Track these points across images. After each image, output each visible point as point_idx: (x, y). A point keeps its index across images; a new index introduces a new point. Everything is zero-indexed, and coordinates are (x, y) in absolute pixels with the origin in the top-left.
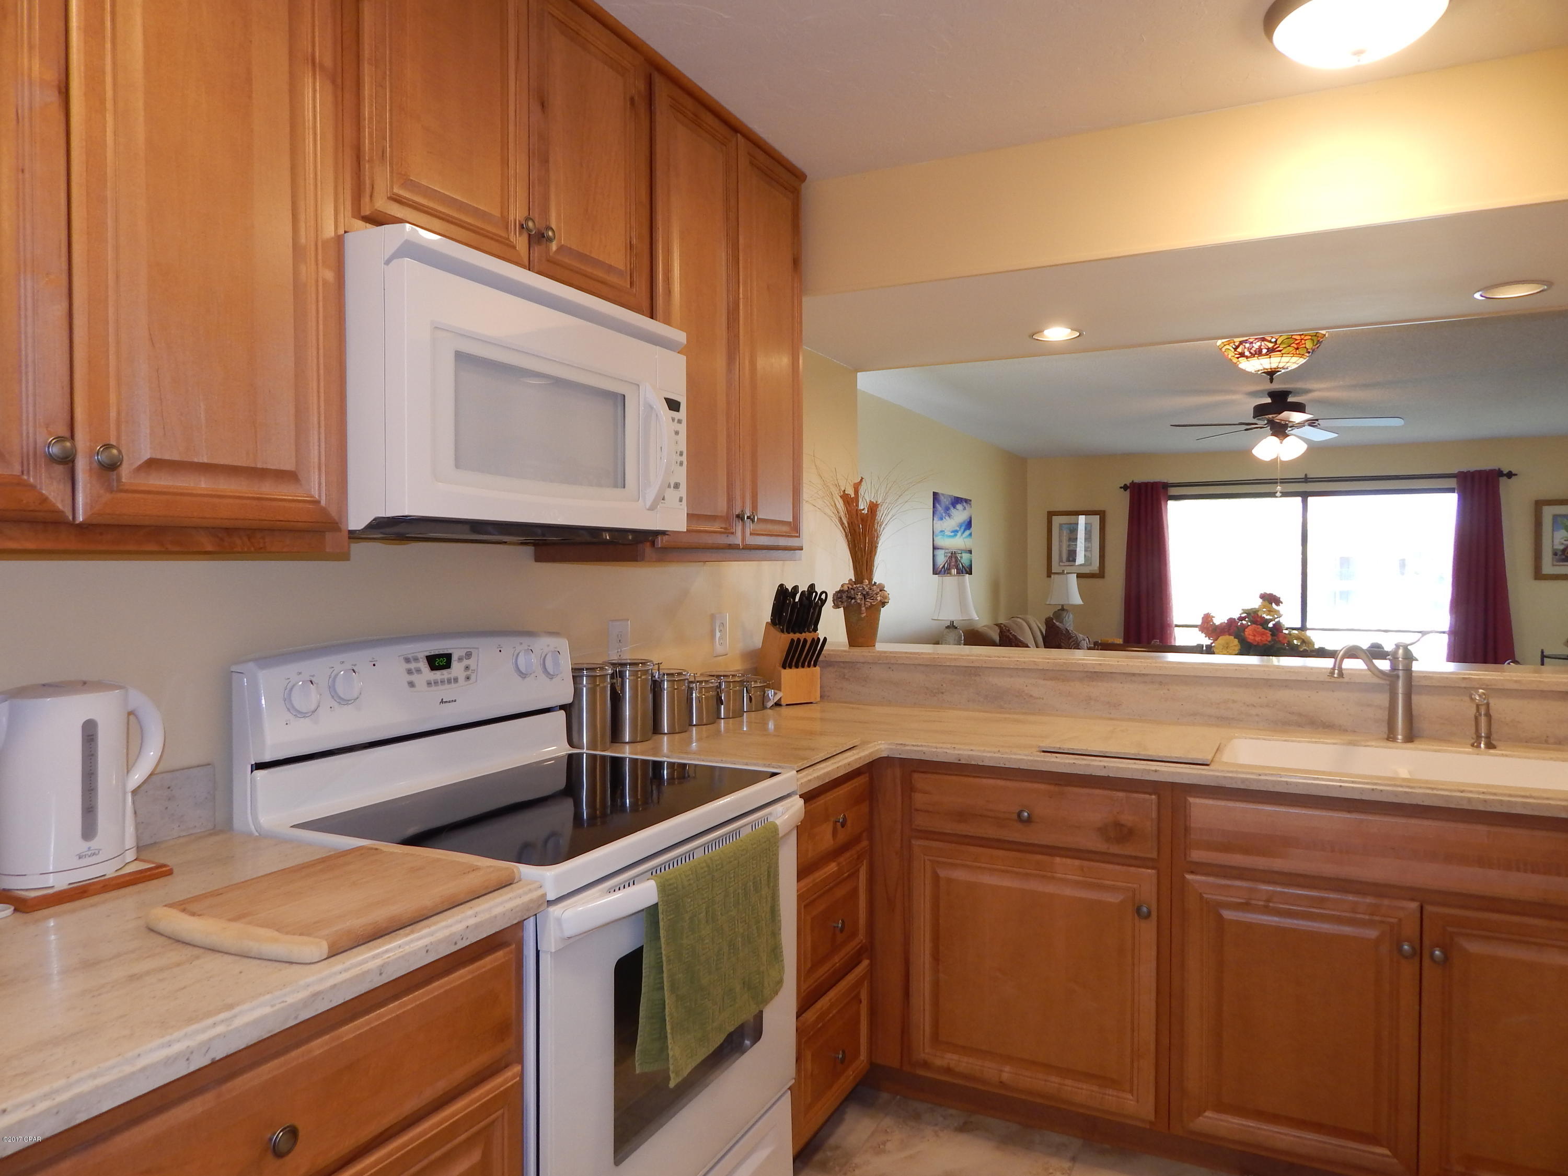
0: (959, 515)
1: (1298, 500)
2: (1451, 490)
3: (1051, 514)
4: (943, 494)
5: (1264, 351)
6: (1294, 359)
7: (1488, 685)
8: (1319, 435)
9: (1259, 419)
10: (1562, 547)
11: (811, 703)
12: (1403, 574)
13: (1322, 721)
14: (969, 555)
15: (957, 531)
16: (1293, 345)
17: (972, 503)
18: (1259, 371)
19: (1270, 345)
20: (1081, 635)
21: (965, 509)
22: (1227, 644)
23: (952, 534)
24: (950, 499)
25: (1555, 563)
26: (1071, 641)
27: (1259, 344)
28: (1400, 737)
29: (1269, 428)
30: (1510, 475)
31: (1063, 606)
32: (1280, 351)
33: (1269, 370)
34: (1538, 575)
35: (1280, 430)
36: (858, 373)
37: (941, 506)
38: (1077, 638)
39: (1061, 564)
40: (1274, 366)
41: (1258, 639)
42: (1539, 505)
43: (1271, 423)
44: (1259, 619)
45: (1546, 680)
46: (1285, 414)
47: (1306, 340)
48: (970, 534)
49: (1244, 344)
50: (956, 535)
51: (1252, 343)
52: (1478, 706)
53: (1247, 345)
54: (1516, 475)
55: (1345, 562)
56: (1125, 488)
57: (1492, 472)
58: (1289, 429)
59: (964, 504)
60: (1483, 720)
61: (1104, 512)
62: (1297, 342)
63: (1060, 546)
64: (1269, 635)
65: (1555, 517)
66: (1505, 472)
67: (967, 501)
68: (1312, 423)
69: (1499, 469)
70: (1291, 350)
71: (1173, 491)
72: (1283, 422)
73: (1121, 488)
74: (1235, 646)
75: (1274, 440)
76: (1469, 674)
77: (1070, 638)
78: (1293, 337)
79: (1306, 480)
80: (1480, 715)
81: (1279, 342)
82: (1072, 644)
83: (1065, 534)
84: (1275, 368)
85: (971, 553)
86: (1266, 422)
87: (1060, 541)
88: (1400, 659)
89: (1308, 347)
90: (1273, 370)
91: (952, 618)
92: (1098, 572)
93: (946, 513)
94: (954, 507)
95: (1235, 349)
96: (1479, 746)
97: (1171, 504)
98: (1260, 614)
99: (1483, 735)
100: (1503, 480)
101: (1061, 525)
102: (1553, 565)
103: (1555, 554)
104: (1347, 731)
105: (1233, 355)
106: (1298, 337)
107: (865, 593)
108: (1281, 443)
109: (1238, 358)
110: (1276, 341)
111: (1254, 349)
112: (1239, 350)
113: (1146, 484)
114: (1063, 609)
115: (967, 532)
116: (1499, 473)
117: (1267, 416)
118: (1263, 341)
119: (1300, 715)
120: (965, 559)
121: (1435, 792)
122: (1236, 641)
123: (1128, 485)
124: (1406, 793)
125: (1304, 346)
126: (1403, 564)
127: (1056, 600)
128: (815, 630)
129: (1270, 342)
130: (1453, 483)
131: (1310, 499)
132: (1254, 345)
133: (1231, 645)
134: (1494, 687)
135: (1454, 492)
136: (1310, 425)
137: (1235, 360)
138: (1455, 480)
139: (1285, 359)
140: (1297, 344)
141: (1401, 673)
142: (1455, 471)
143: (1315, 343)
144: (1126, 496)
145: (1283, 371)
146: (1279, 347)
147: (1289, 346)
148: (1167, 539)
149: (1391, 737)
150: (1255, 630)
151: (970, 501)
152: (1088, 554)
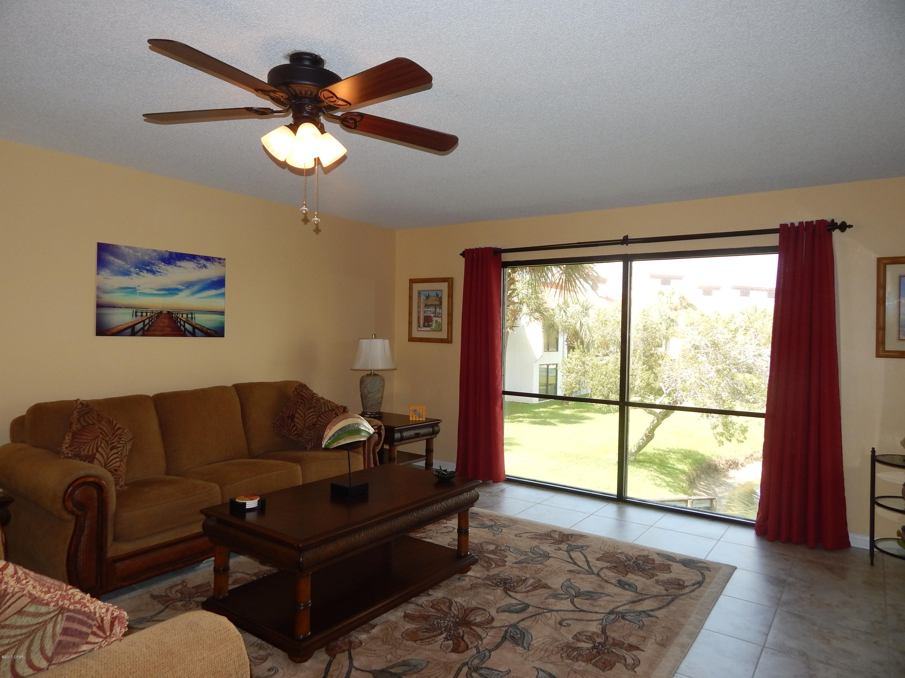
1: (619, 265)
2: (771, 250)
3: (412, 282)
4: (131, 248)
30: (843, 227)
31: (371, 371)
39: (419, 329)
42: (883, 264)
54: (850, 226)
56: (461, 254)
61: (451, 278)
63: (419, 312)
66: (839, 223)
69: (833, 220)
71: (506, 257)
79: (626, 241)
83: (422, 300)
87: (419, 307)
92: (446, 338)
100: (836, 234)
101: (419, 293)
113: (479, 250)
116: (831, 226)
123: (464, 252)
127: (362, 366)
130: (774, 240)
135: (774, 253)
138: (777, 237)
142: (777, 224)
144: (462, 260)
152: (439, 320)
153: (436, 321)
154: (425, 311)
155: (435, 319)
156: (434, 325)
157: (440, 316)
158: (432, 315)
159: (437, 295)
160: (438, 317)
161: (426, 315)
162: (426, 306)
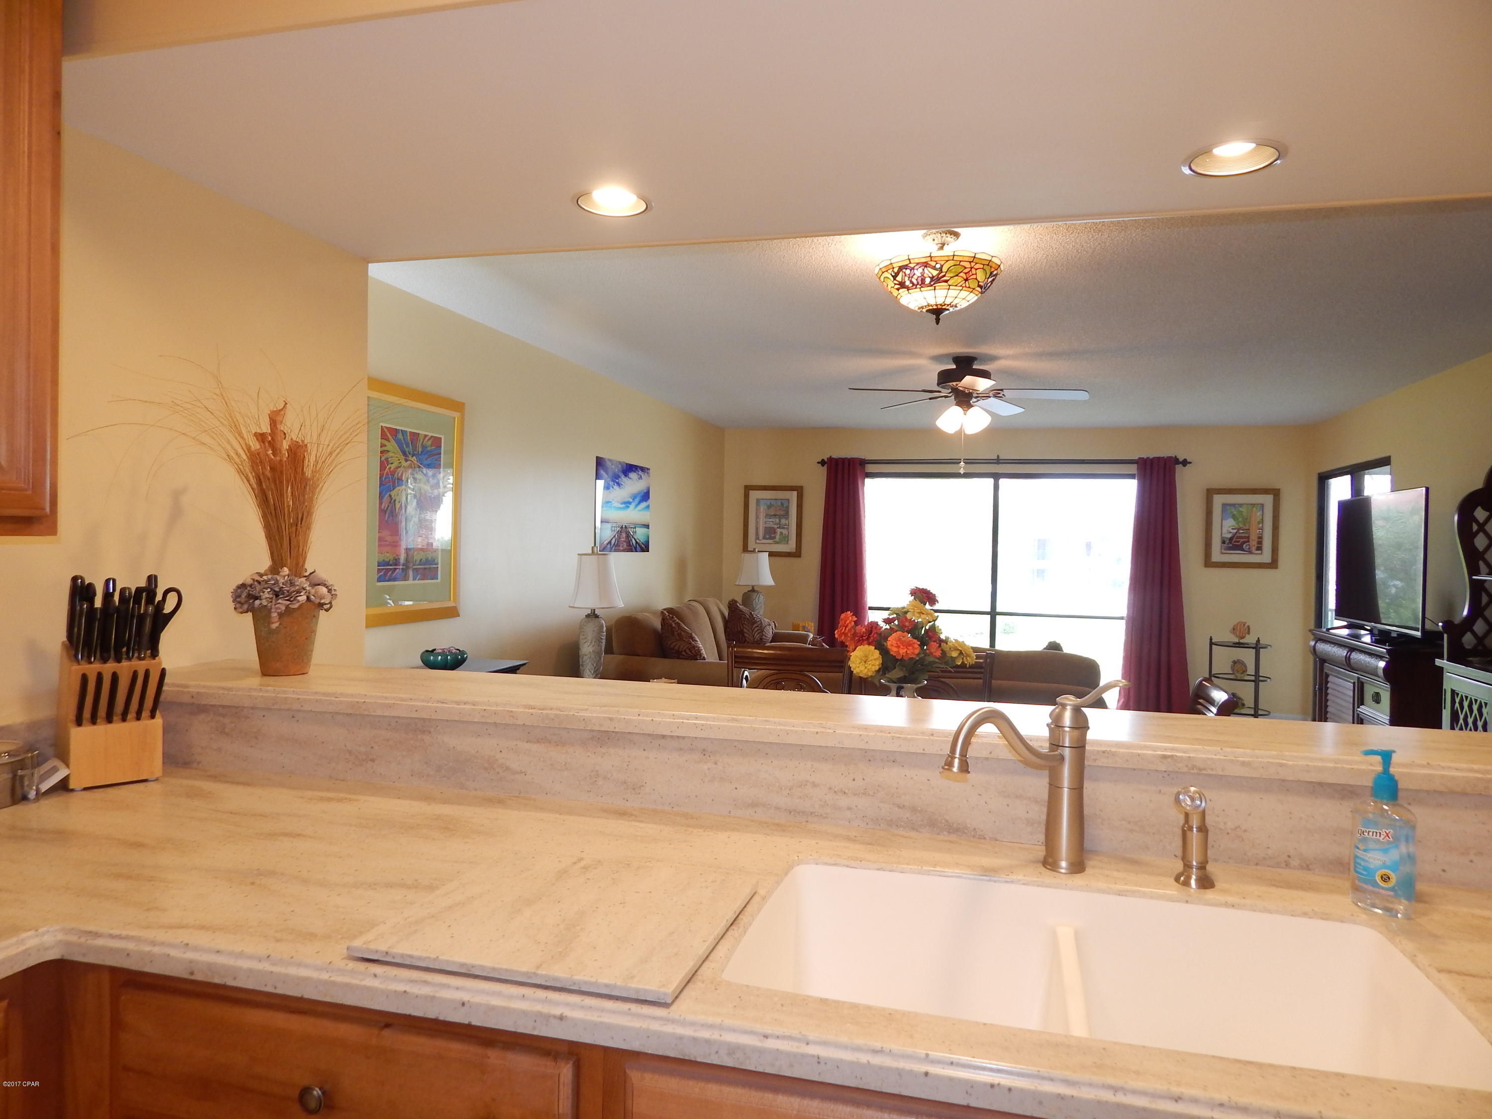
0: (633, 485)
1: (991, 481)
2: (1132, 476)
3: (748, 489)
4: (610, 460)
5: (928, 280)
6: (964, 294)
7: (1200, 769)
8: (1006, 409)
9: (943, 387)
10: (1229, 536)
11: (145, 781)
12: (1089, 555)
13: (947, 821)
14: (646, 530)
15: (630, 503)
16: (962, 274)
17: (651, 471)
18: (922, 308)
19: (935, 273)
20: (767, 620)
21: (641, 478)
22: (866, 656)
23: (623, 506)
24: (620, 466)
25: (1224, 551)
26: (754, 626)
27: (920, 270)
28: (1064, 864)
29: (953, 397)
30: (1185, 463)
31: (753, 587)
32: (946, 281)
33: (935, 307)
34: (1208, 563)
35: (965, 399)
36: (370, 264)
37: (607, 474)
38: (761, 623)
39: (758, 541)
40: (940, 301)
41: (902, 651)
42: (1210, 493)
43: (955, 391)
44: (907, 624)
45: (1291, 763)
46: (968, 380)
47: (976, 269)
48: (648, 507)
49: (904, 270)
50: (628, 507)
51: (913, 269)
52: (1187, 815)
53: (908, 272)
54: (1190, 463)
55: (1042, 544)
56: (823, 463)
57: (1170, 458)
58: (974, 400)
59: (640, 473)
60: (1195, 836)
61: (802, 487)
62: (966, 271)
63: (757, 523)
64: (917, 646)
65: (1224, 506)
66: (1181, 460)
67: (643, 469)
68: (997, 393)
69: (1177, 458)
70: (959, 281)
71: (870, 468)
72: (967, 391)
73: (818, 463)
74: (875, 660)
75: (958, 410)
76: (1172, 749)
77: (754, 623)
78: (961, 263)
79: (998, 461)
80: (1191, 829)
81: (945, 269)
82: (756, 629)
83: (762, 510)
84: (941, 305)
85: (649, 528)
86: (950, 390)
87: (757, 517)
88: (1067, 729)
89: (979, 279)
90: (939, 307)
91: (593, 606)
92: (794, 551)
93: (613, 481)
94: (626, 475)
95: (895, 277)
96: (1186, 883)
97: (868, 481)
98: (909, 616)
99: (1195, 863)
100: (1179, 468)
101: (758, 501)
102: (1222, 553)
103: (1224, 542)
104: (985, 838)
105: (893, 285)
106: (967, 265)
107: (277, 589)
108: (965, 414)
109: (898, 289)
110: (942, 266)
111: (915, 277)
112: (899, 278)
113: (843, 460)
114: (753, 590)
115: (644, 505)
116: (1175, 461)
117: (951, 384)
118: (926, 267)
119: (914, 810)
120: (640, 534)
121: (1121, 1098)
122: (877, 653)
123: (826, 460)
124: (1061, 1097)
125: (974, 277)
126: (1089, 546)
127: (745, 581)
128: (155, 653)
129: (934, 268)
130: (1133, 469)
131: (1003, 482)
132: (915, 271)
133: (871, 658)
134: (1210, 772)
135: (1135, 479)
136: (995, 396)
137: (895, 293)
138: (1136, 465)
139: (953, 293)
140: (966, 273)
141: (1067, 752)
142: (1136, 457)
143: (987, 276)
144: (823, 471)
145: (951, 309)
146: (944, 276)
147: (957, 275)
148: (862, 518)
149: (1049, 862)
150: (899, 640)
151: (648, 469)
152: (785, 532)
153: (781, 533)
154: (765, 522)
155: (779, 531)
156: (778, 537)
157: (787, 527)
158: (776, 526)
159: (782, 504)
160: (784, 528)
161: (767, 525)
162: (768, 516)
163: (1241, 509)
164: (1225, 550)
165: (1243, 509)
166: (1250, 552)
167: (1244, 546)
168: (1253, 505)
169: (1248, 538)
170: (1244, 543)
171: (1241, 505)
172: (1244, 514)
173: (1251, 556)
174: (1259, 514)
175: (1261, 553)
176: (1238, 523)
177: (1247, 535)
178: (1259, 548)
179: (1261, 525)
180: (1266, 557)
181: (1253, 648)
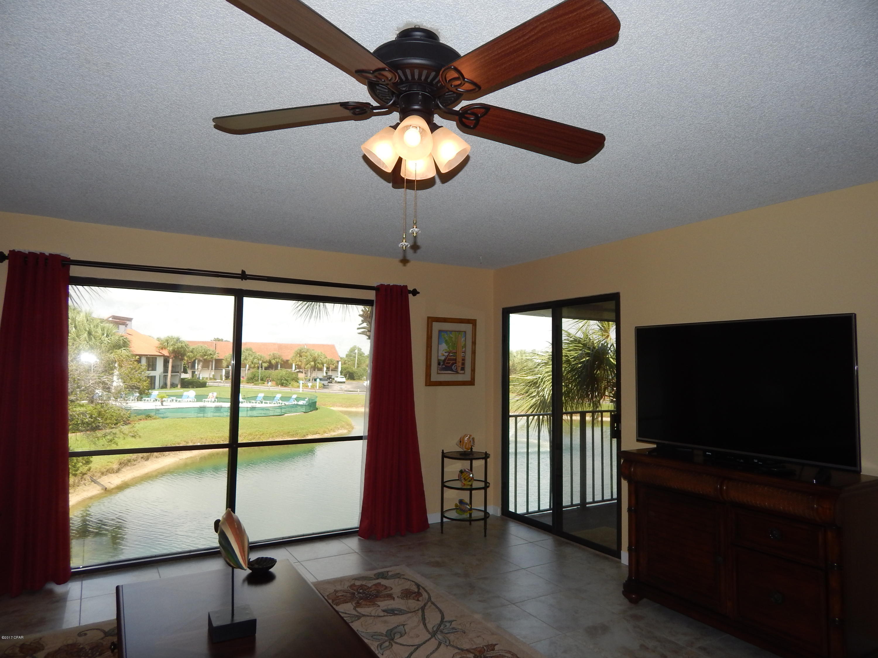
10: (443, 358)
25: (439, 372)
30: (415, 292)
34: (429, 382)
42: (431, 321)
54: (418, 293)
57: (404, 287)
65: (440, 333)
66: (411, 290)
79: (243, 276)
103: (439, 364)
116: (408, 290)
163: (451, 336)
164: (440, 370)
165: (453, 335)
166: (457, 373)
167: (453, 366)
168: (459, 332)
169: (456, 360)
170: (453, 364)
171: (451, 332)
172: (453, 339)
173: (457, 375)
174: (463, 339)
175: (464, 373)
176: (449, 347)
177: (455, 358)
178: (463, 369)
179: (464, 349)
180: (467, 377)
181: (482, 458)
